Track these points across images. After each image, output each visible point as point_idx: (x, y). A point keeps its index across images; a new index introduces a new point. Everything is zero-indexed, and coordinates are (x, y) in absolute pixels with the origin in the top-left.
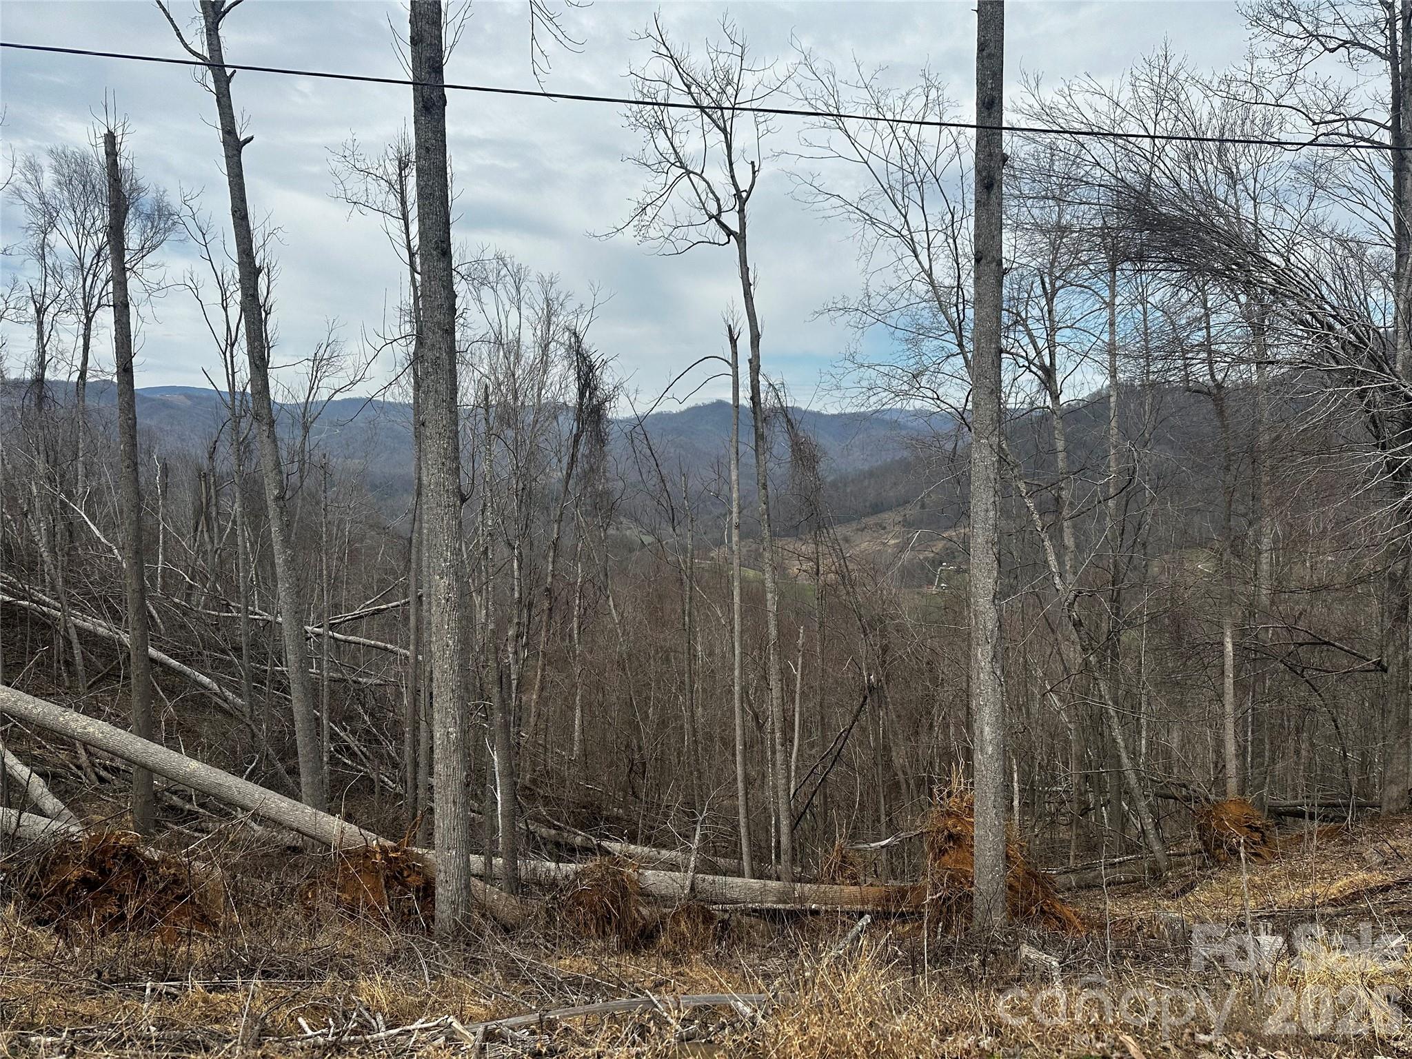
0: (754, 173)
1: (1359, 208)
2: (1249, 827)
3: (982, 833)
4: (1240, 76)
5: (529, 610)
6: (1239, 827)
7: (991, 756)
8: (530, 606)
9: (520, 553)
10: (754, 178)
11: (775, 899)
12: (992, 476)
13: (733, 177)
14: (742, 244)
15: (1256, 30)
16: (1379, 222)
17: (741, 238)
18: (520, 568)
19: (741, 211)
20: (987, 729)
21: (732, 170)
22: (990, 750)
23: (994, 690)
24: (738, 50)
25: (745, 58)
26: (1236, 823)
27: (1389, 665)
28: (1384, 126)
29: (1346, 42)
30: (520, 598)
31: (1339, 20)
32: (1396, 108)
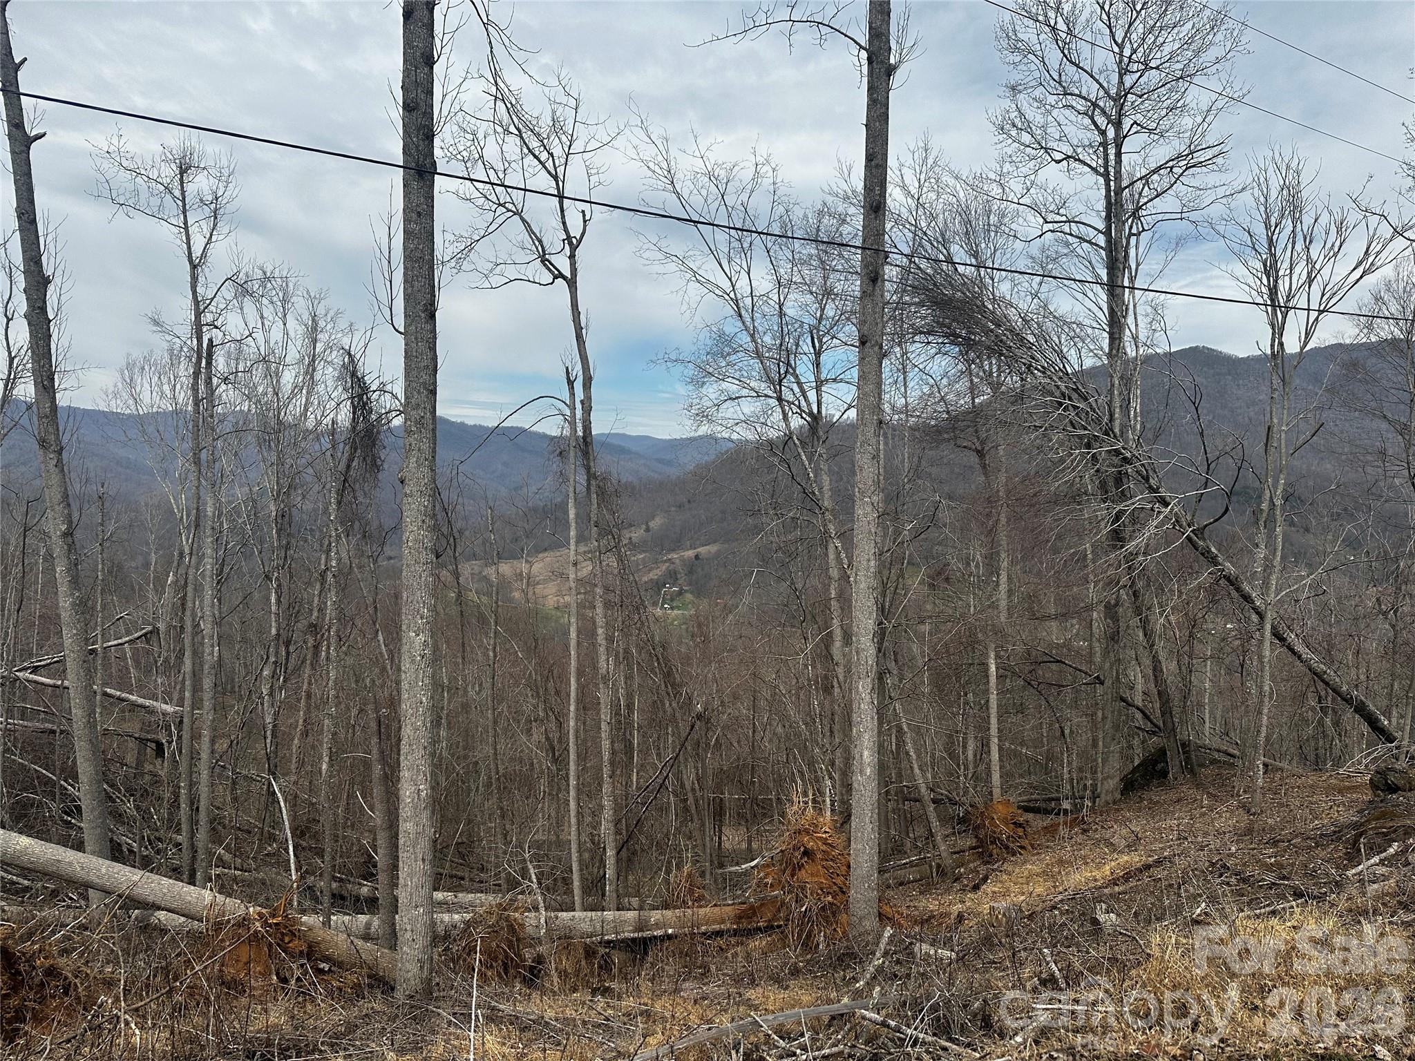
0: (585, 221)
1: (1079, 296)
2: (1014, 823)
3: (860, 846)
4: (992, 176)
5: (287, 647)
6: (1006, 824)
7: (869, 777)
8: (288, 644)
9: (279, 586)
10: (585, 226)
11: (631, 928)
12: (873, 531)
13: (564, 223)
14: (573, 289)
15: (1001, 137)
16: (1095, 309)
17: (572, 283)
18: (279, 602)
19: (572, 256)
20: (866, 753)
21: (563, 216)
22: (868, 771)
23: (872, 718)
24: (573, 103)
25: (579, 110)
26: (1005, 821)
27: (1105, 678)
28: (1100, 232)
29: (1069, 157)
30: (278, 635)
31: (1063, 138)
32: (1108, 218)
